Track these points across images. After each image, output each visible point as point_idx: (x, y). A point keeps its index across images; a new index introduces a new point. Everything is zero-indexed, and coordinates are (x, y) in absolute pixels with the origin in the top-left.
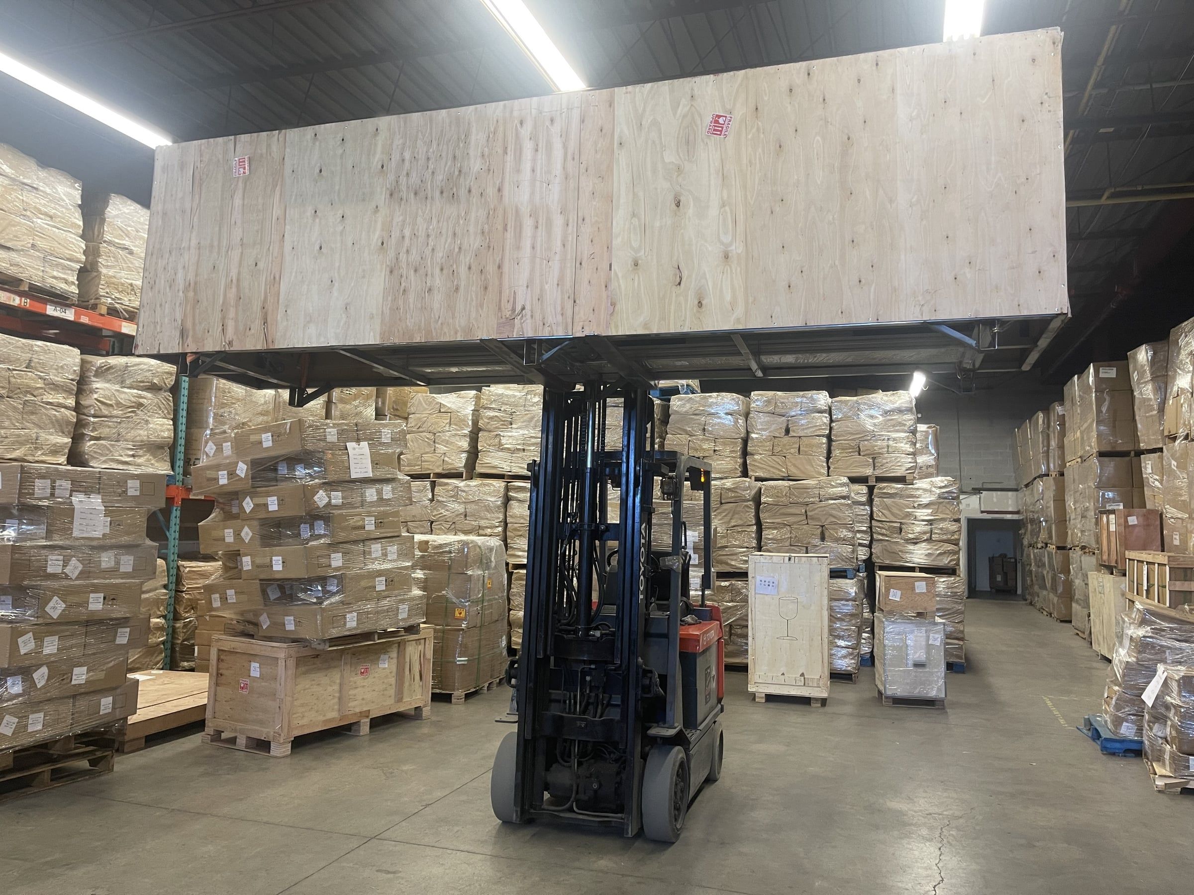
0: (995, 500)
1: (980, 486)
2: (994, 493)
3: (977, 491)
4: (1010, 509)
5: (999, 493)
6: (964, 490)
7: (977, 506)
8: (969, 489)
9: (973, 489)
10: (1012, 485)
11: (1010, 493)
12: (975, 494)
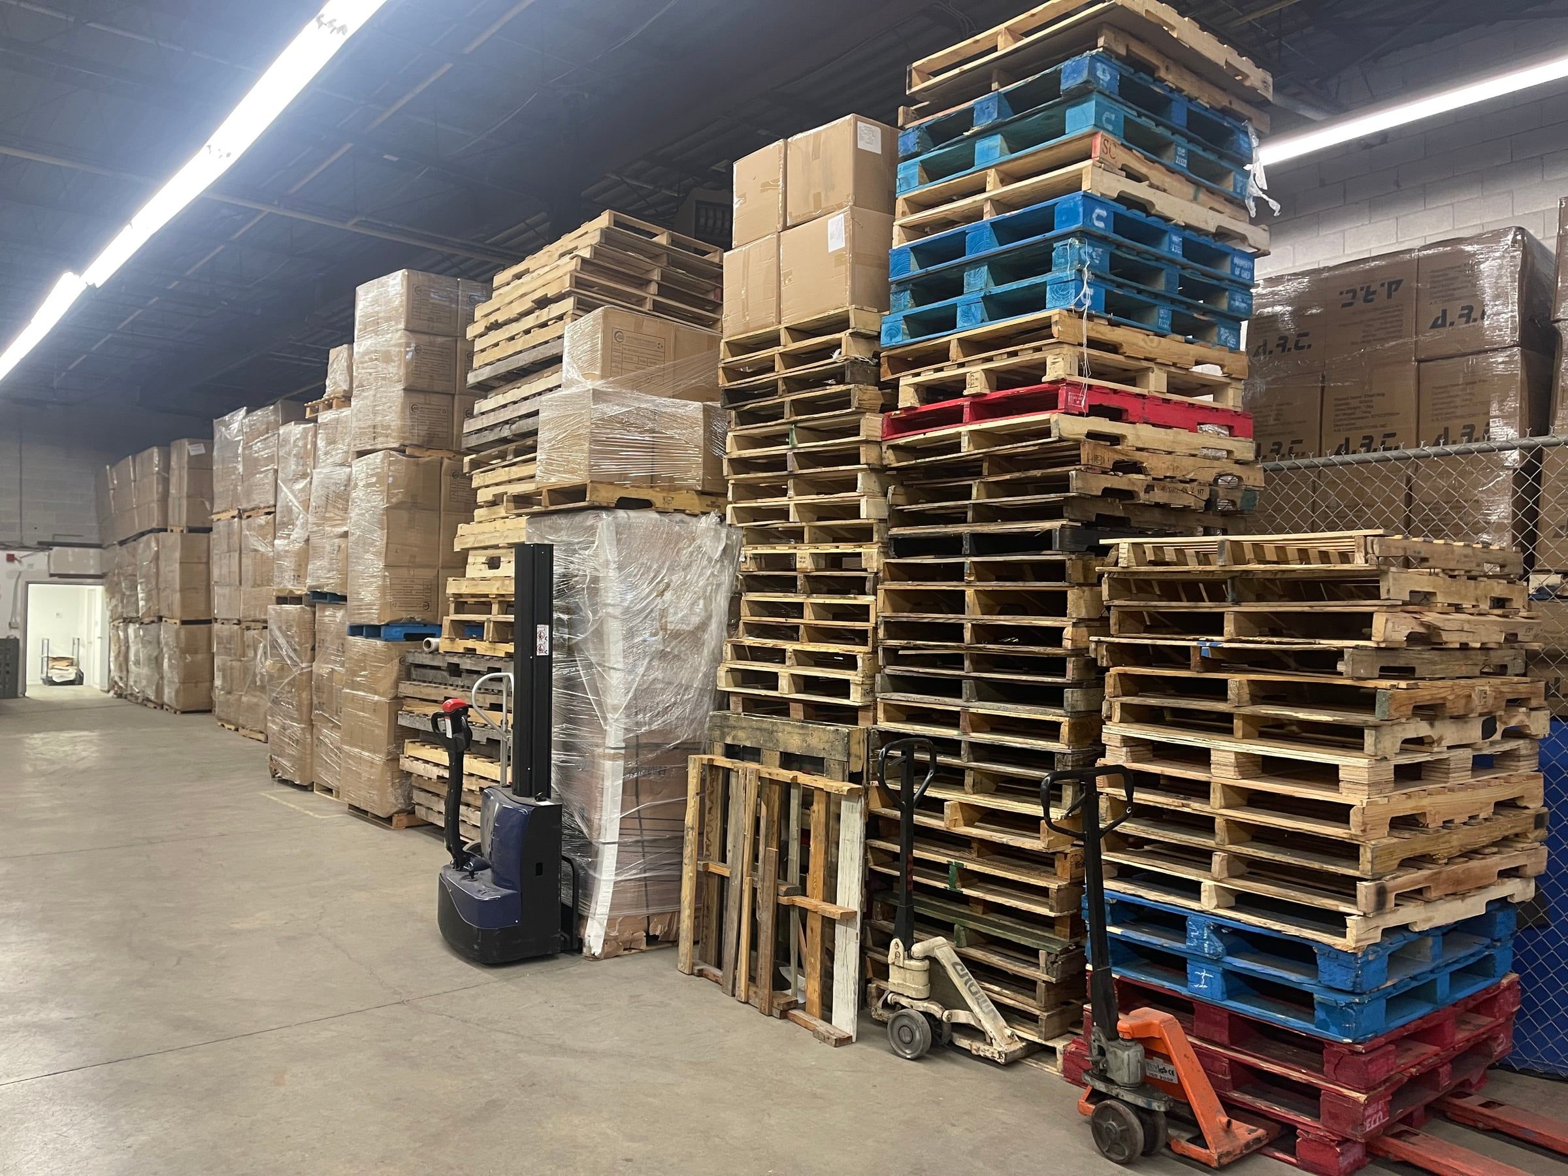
0: (70, 559)
1: (49, 539)
2: (70, 550)
3: (45, 546)
4: (92, 572)
5: (77, 549)
6: (26, 544)
7: (45, 567)
8: (34, 543)
9: (40, 543)
10: (95, 540)
11: (92, 551)
12: (43, 550)
